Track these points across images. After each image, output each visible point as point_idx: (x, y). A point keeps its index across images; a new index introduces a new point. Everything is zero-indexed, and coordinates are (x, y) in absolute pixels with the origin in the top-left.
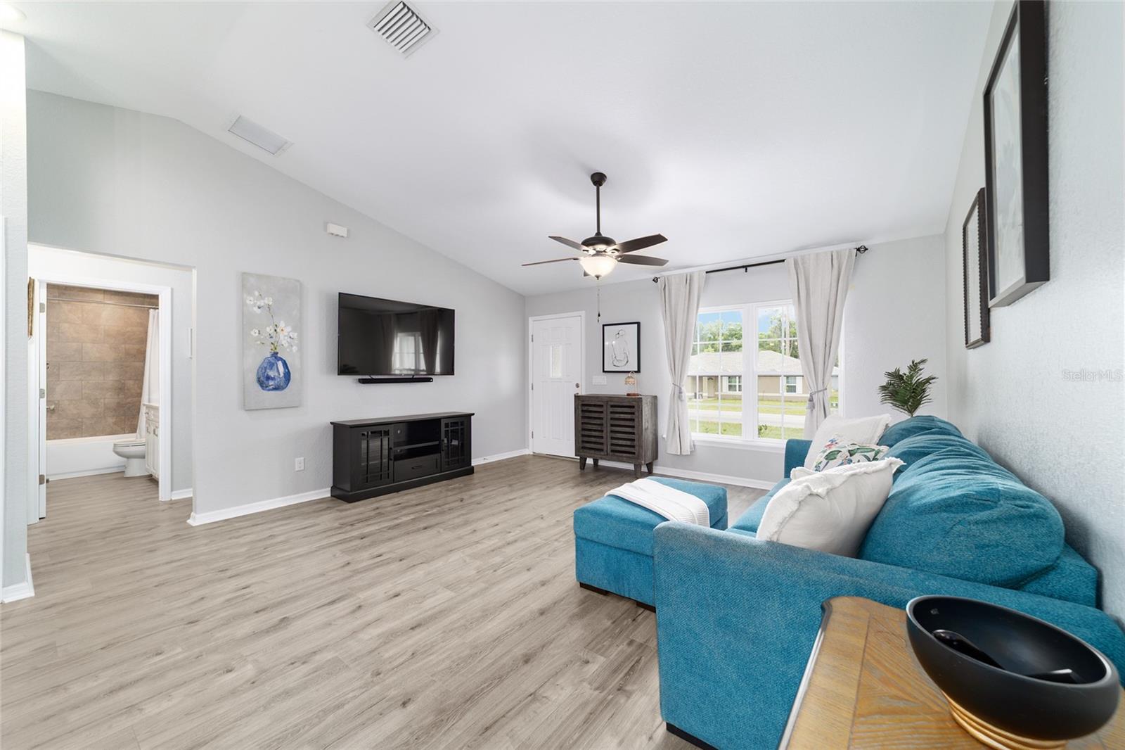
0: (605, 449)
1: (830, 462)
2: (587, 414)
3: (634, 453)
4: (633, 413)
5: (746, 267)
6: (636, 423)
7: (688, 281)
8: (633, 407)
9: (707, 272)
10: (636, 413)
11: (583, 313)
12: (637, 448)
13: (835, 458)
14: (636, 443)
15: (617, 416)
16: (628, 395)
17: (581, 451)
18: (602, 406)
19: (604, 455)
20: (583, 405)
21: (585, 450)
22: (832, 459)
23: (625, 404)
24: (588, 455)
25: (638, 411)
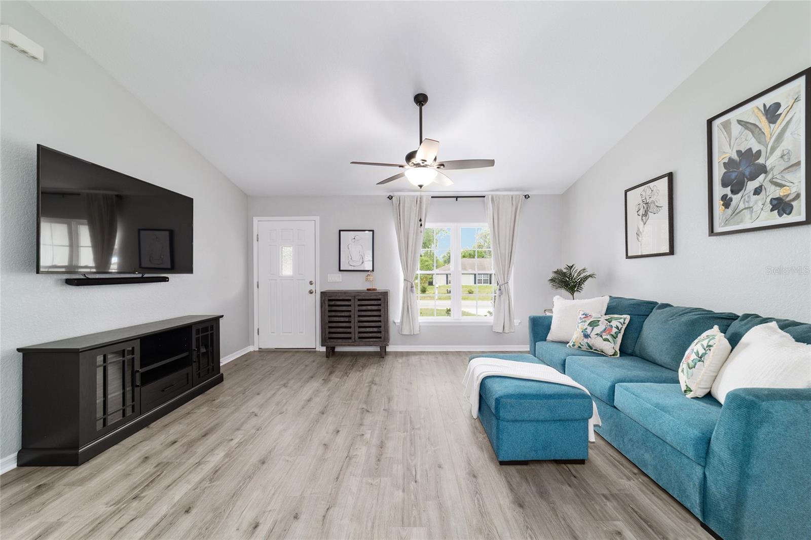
0: (353, 337)
1: (595, 328)
2: (334, 308)
3: (380, 338)
4: (380, 305)
5: (457, 197)
6: (382, 313)
7: (418, 202)
8: (380, 300)
9: (432, 197)
10: (382, 305)
11: (317, 218)
12: (383, 333)
13: (598, 325)
14: (382, 329)
15: (364, 308)
16: (368, 290)
17: (328, 341)
18: (350, 300)
19: (353, 342)
20: (329, 300)
21: (332, 340)
22: (596, 326)
23: (372, 298)
24: (336, 344)
25: (384, 302)
